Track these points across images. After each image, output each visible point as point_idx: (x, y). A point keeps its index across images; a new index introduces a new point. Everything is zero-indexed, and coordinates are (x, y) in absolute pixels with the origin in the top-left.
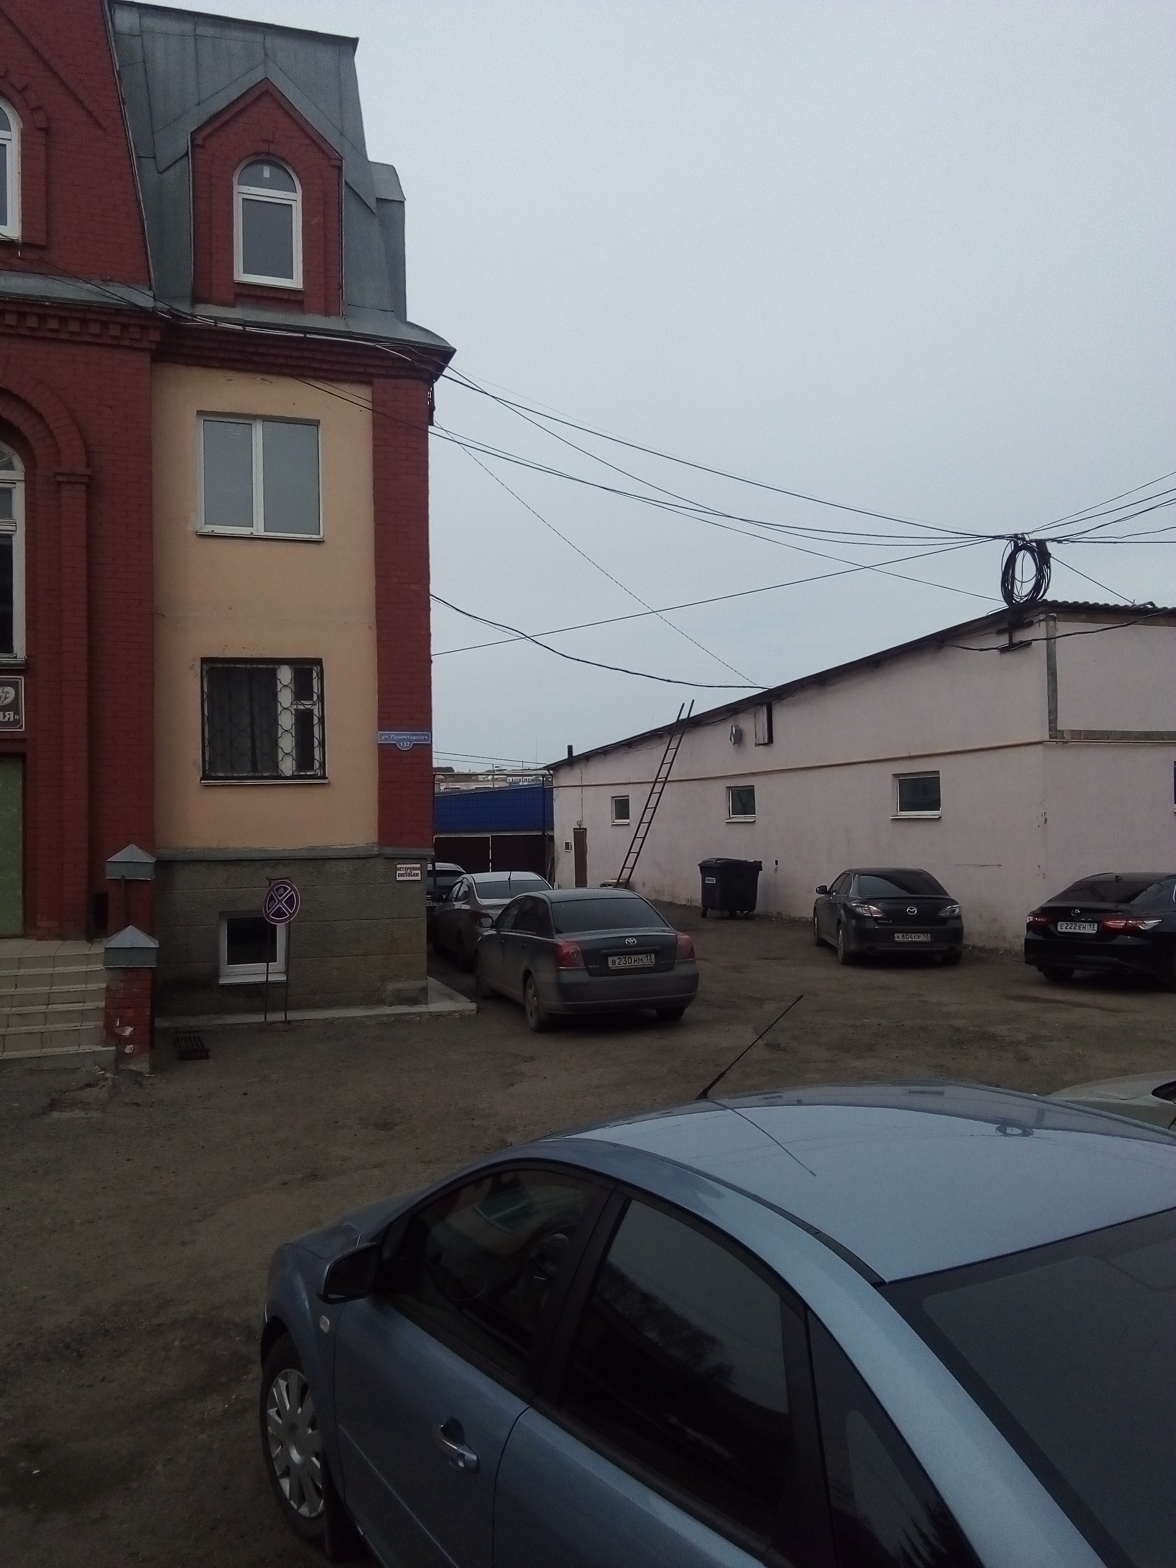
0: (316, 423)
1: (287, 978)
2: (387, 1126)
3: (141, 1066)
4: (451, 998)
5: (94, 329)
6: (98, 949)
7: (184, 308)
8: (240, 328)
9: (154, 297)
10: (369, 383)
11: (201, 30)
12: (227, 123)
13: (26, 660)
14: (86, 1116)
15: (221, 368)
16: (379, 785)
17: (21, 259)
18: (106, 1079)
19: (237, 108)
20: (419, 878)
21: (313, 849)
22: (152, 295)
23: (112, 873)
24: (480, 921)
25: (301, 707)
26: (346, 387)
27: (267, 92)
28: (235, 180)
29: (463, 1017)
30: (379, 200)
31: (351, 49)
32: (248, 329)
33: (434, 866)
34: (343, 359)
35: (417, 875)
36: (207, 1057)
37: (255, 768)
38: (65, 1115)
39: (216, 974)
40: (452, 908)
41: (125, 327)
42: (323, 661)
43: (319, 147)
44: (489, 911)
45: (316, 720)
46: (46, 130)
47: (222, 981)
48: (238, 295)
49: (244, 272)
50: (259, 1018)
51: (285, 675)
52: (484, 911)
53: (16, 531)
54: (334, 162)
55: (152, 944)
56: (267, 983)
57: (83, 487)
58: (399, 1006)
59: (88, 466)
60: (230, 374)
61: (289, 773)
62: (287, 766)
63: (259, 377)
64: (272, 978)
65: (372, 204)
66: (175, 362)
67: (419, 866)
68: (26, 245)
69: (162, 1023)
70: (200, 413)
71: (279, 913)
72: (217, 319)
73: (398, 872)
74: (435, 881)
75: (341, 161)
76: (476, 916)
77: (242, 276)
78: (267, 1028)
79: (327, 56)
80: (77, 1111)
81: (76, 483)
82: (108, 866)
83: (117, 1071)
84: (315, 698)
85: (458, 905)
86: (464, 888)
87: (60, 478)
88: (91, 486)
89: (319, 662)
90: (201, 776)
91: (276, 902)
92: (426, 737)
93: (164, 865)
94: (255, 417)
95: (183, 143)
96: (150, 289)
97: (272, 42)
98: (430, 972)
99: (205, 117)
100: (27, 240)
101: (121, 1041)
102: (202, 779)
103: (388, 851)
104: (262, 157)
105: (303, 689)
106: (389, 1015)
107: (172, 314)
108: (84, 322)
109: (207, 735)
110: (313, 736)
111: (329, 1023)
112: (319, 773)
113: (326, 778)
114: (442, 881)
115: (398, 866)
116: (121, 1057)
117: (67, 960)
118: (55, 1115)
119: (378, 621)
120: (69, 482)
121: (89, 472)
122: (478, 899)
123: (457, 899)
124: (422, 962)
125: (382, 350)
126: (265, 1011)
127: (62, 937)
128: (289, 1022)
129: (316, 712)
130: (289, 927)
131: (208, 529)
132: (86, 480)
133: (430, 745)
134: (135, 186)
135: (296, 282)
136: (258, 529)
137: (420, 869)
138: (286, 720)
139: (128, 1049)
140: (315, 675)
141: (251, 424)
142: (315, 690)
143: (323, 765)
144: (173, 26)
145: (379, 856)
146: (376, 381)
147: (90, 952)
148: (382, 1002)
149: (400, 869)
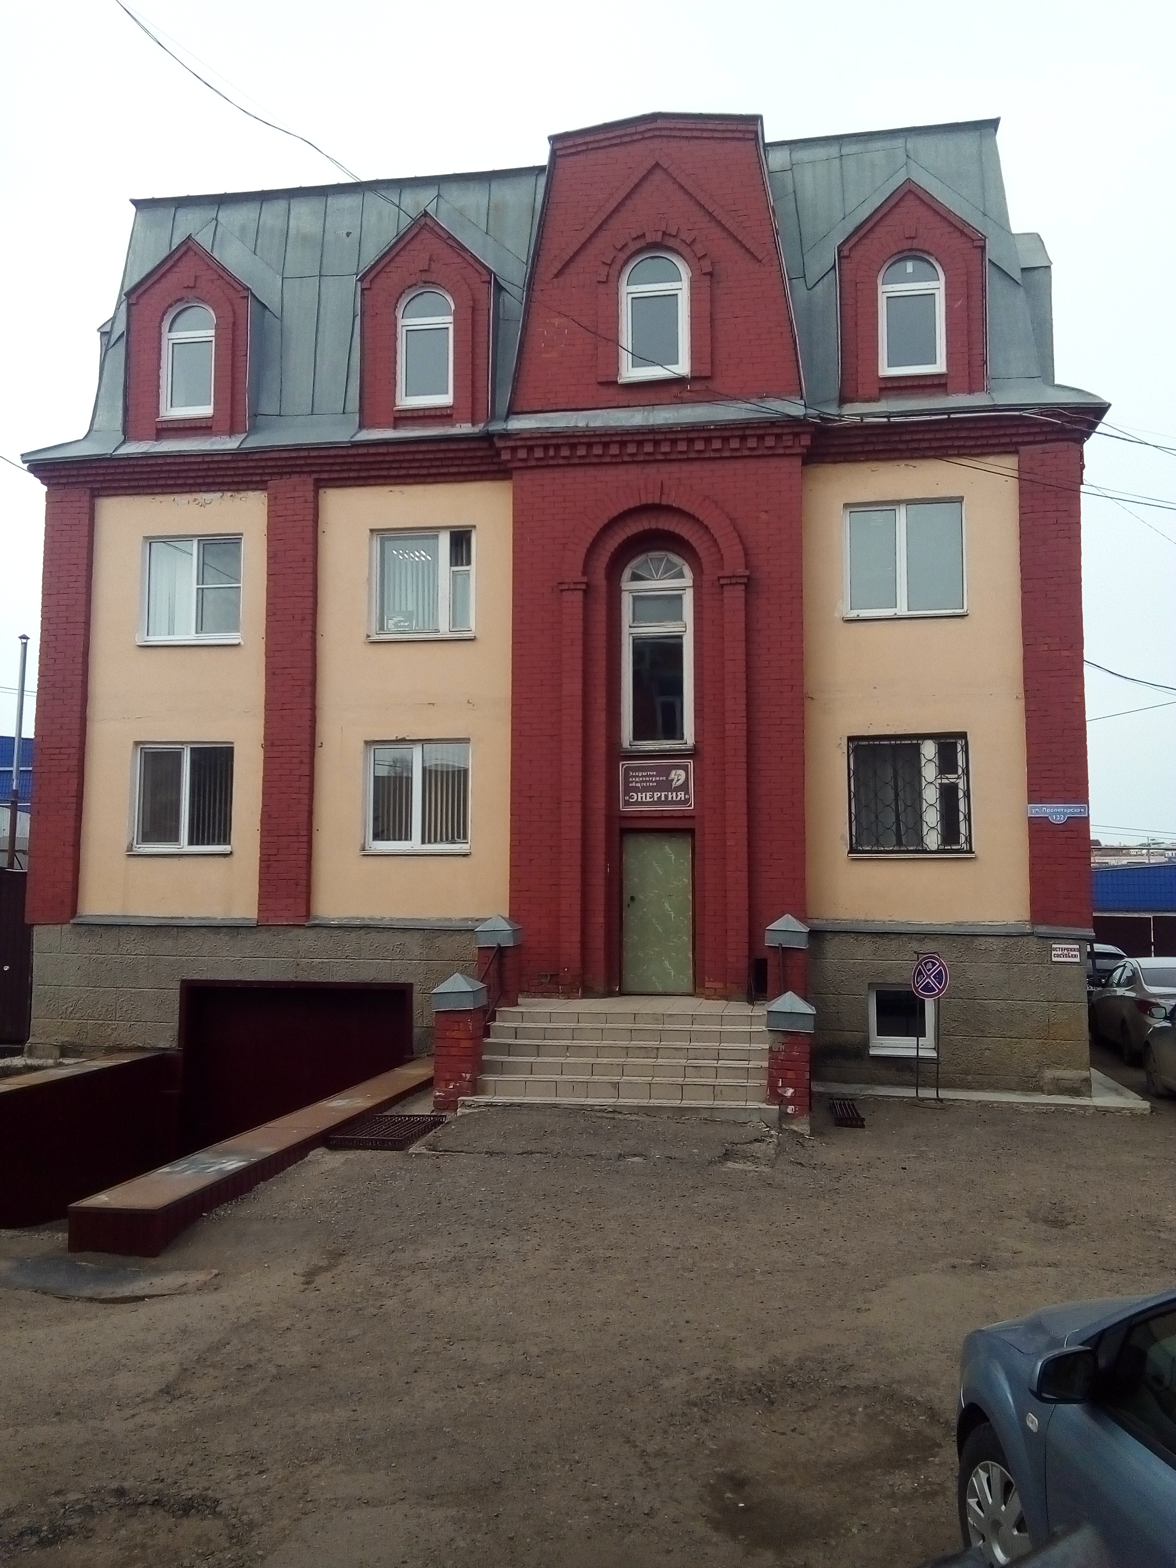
0: (960, 500)
1: (938, 1054)
2: (1058, 1223)
3: (802, 1127)
4: (1120, 1094)
5: (752, 443)
6: (760, 1010)
7: (832, 410)
8: (885, 420)
9: (805, 406)
10: (1016, 452)
11: (846, 150)
12: (871, 230)
13: (694, 745)
14: (757, 1169)
15: (867, 460)
16: (1030, 861)
17: (690, 391)
18: (771, 1137)
19: (879, 215)
20: (1077, 960)
21: (960, 924)
22: (803, 404)
23: (770, 941)
24: (1150, 1011)
25: (945, 781)
26: (991, 459)
27: (910, 191)
28: (879, 282)
29: (1134, 1115)
30: (1024, 270)
31: (993, 130)
32: (892, 420)
33: (1092, 948)
34: (986, 433)
35: (1075, 956)
36: (863, 1126)
37: (899, 843)
38: (739, 1166)
39: (866, 1045)
40: (1113, 994)
41: (778, 436)
42: (968, 734)
43: (962, 232)
44: (1159, 1001)
45: (961, 794)
46: (711, 274)
47: (873, 1052)
48: (881, 389)
49: (889, 366)
50: (910, 1093)
51: (929, 749)
52: (1153, 1000)
53: (685, 632)
54: (977, 243)
55: (809, 1009)
56: (918, 1058)
57: (743, 587)
58: (1059, 1096)
59: (746, 568)
60: (873, 465)
61: (934, 847)
62: (932, 840)
63: (902, 464)
64: (922, 1053)
65: (1017, 275)
66: (823, 462)
67: (1077, 947)
68: (694, 379)
69: (817, 1088)
70: (846, 506)
71: (928, 988)
72: (862, 416)
73: (1053, 953)
74: (1094, 964)
75: (985, 240)
76: (1145, 1006)
77: (886, 370)
78: (917, 1103)
79: (968, 142)
80: (749, 1163)
81: (737, 583)
82: (767, 934)
83: (781, 1130)
84: (960, 771)
85: (1120, 991)
86: (1128, 973)
87: (722, 581)
88: (749, 585)
89: (963, 735)
90: (848, 849)
91: (924, 976)
92: (1083, 810)
93: (816, 935)
94: (898, 502)
95: (830, 256)
96: (802, 398)
97: (912, 143)
98: (1094, 1063)
99: (851, 229)
100: (695, 375)
101: (782, 1101)
102: (849, 853)
103: (1042, 929)
104: (905, 254)
105: (947, 763)
106: (1048, 1104)
107: (821, 418)
108: (743, 438)
109: (853, 811)
110: (958, 810)
111: (985, 1106)
112: (965, 847)
113: (973, 853)
114: (1102, 964)
115: (1054, 946)
116: (783, 1116)
117: (734, 1019)
118: (730, 1164)
119: (1026, 691)
120: (731, 584)
121: (747, 573)
122: (1146, 987)
123: (1119, 985)
124: (1084, 1050)
125: (1031, 417)
126: (917, 1086)
127: (727, 998)
128: (941, 1100)
129: (961, 786)
130: (938, 1004)
131: (853, 614)
132: (745, 580)
133: (1087, 818)
134: (788, 307)
135: (940, 367)
136: (902, 609)
137: (1079, 950)
138: (931, 795)
139: (790, 1109)
140: (959, 748)
141: (895, 510)
142: (960, 763)
143: (969, 839)
144: (820, 153)
145: (1032, 934)
146: (1021, 448)
147: (752, 1014)
148: (1039, 1089)
149: (1055, 949)
